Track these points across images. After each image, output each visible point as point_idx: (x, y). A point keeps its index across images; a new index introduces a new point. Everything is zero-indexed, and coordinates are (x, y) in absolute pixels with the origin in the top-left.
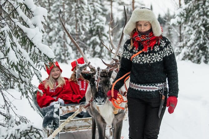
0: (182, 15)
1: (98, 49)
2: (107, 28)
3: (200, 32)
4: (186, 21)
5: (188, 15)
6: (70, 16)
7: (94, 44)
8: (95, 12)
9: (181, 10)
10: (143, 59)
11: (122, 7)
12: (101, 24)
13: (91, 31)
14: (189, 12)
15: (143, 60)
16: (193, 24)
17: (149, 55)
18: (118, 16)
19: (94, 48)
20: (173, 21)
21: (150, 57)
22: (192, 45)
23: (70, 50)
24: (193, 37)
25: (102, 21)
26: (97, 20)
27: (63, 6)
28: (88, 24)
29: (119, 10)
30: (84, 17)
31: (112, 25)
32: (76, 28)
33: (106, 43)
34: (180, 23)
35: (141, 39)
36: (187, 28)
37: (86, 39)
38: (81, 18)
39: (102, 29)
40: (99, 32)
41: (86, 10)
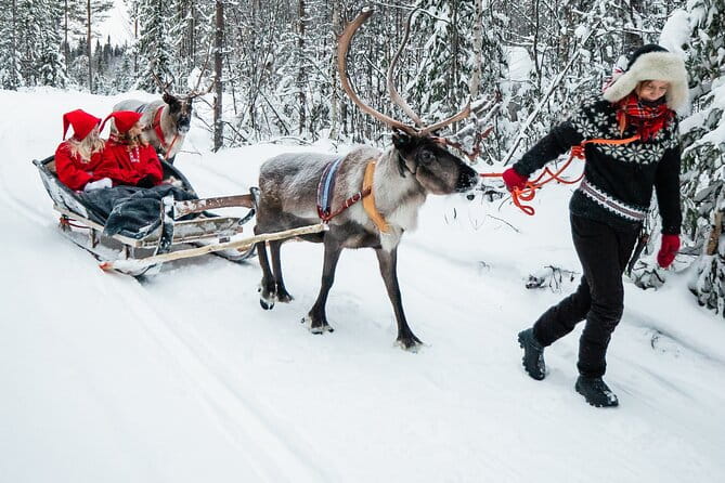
0: (137, 46)
1: (50, 77)
2: (61, 57)
3: (155, 63)
4: (142, 52)
5: (143, 46)
6: (21, 42)
7: (46, 72)
8: (48, 39)
9: (137, 41)
10: (628, 152)
11: (78, 36)
12: (54, 52)
13: (43, 59)
14: (144, 42)
15: (629, 155)
16: (149, 55)
17: (644, 148)
18: (74, 45)
19: (46, 75)
20: (129, 52)
21: (643, 151)
22: (147, 76)
23: (20, 77)
24: (148, 68)
25: (55, 49)
26: (50, 48)
27: (13, 32)
28: (40, 51)
29: (74, 39)
30: (36, 44)
31: (67, 53)
32: (27, 55)
33: (59, 72)
34: (135, 53)
35: (642, 114)
36: (142, 59)
37: (38, 67)
38: (33, 45)
39: (56, 57)
40: (52, 60)
41: (38, 37)
